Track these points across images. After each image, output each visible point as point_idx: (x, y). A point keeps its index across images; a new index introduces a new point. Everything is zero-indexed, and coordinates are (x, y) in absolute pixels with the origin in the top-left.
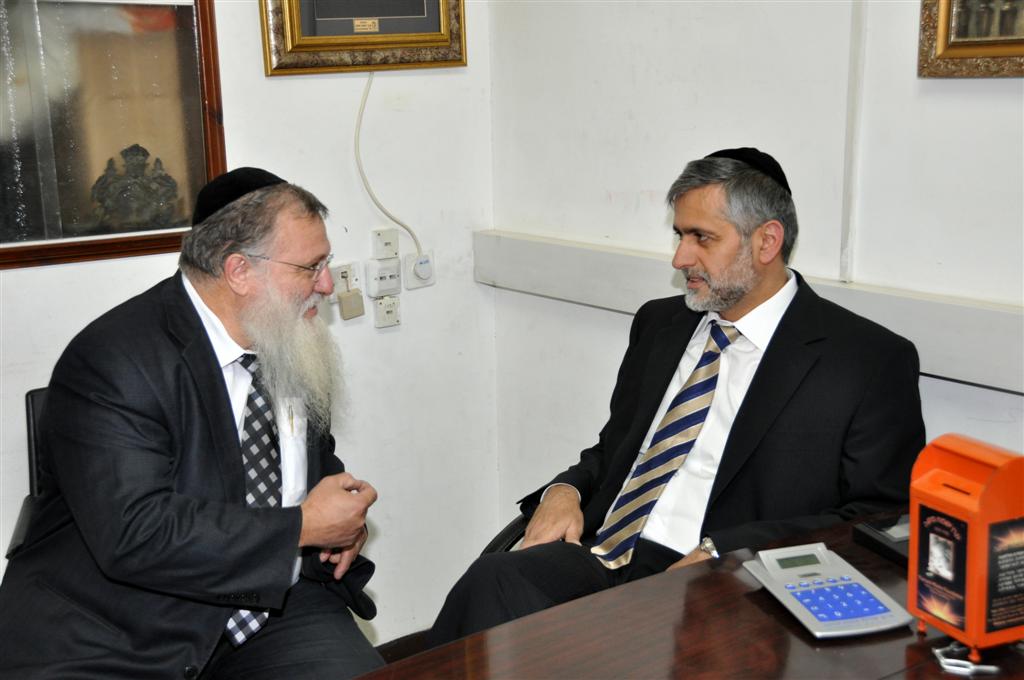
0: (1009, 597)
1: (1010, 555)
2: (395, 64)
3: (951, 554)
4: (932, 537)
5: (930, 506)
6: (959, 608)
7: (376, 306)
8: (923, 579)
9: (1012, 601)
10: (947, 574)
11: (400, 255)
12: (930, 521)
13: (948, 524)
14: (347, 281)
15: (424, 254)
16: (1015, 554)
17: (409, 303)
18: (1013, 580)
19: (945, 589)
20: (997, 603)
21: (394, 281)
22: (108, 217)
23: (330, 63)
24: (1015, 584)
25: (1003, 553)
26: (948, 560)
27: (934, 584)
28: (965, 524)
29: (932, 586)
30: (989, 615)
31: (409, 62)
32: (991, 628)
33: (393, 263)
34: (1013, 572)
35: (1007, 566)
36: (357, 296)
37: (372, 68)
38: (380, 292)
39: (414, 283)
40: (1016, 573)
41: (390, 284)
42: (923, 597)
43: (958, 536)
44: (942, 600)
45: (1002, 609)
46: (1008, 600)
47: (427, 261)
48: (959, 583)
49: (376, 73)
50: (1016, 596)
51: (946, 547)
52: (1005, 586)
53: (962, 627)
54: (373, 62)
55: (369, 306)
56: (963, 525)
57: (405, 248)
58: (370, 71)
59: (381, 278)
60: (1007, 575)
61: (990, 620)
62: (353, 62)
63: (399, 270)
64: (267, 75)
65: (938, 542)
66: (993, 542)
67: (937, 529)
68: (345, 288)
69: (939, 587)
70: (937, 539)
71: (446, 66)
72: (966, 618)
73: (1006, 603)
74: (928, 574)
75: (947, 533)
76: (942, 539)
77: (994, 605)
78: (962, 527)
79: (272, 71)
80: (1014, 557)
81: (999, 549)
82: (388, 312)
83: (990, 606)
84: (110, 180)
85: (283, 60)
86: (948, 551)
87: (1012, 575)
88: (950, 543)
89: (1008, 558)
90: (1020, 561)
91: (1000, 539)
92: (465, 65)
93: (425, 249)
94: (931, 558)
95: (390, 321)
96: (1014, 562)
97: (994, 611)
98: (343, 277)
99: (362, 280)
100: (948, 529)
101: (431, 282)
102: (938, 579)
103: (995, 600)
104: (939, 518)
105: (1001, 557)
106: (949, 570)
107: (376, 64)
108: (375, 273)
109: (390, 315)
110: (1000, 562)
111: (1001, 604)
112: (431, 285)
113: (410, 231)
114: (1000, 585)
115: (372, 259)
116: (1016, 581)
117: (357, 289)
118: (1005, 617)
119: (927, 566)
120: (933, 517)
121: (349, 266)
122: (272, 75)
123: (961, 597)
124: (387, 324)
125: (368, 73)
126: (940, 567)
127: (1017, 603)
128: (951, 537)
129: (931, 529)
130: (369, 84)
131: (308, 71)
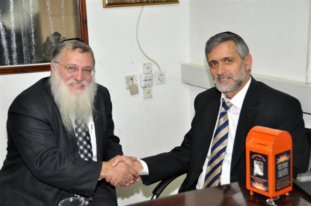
0: (281, 179)
1: (281, 165)
2: (152, 2)
3: (262, 167)
4: (255, 161)
5: (253, 151)
6: (266, 185)
7: (143, 90)
8: (252, 177)
9: (282, 180)
10: (261, 174)
11: (153, 72)
12: (254, 156)
13: (260, 156)
14: (133, 81)
15: (162, 72)
16: (282, 164)
17: (156, 89)
18: (282, 173)
19: (260, 179)
20: (278, 181)
21: (150, 81)
22: (47, 57)
23: (126, 3)
24: (282, 175)
25: (279, 164)
26: (261, 169)
27: (256, 178)
28: (267, 156)
29: (256, 179)
30: (276, 186)
31: (157, 2)
32: (277, 190)
33: (150, 75)
34: (282, 171)
35: (280, 169)
36: (136, 86)
37: (142, 4)
38: (145, 85)
39: (159, 82)
40: (283, 171)
41: (148, 83)
42: (252, 183)
43: (264, 160)
44: (260, 183)
45: (279, 183)
46: (281, 180)
47: (163, 75)
48: (266, 176)
49: (144, 6)
50: (283, 178)
51: (260, 164)
52: (280, 175)
53: (267, 191)
54: (143, 2)
55: (141, 90)
56: (266, 156)
57: (155, 69)
58: (142, 5)
59: (145, 80)
60: (280, 172)
61: (276, 187)
62: (135, 2)
63: (152, 77)
64: (104, 7)
65: (257, 163)
66: (276, 161)
67: (257, 159)
68: (132, 84)
69: (258, 178)
70: (257, 162)
71: (171, 3)
72: (269, 188)
73: (280, 181)
74: (254, 175)
75: (260, 160)
76: (258, 162)
77: (277, 182)
78: (266, 157)
79: (105, 6)
80: (282, 165)
81: (278, 163)
82: (148, 93)
83: (276, 183)
84: (48, 44)
85: (110, 2)
86: (261, 166)
87: (281, 172)
88: (262, 163)
89: (280, 166)
90: (283, 166)
91: (278, 160)
92: (179, 3)
93: (162, 70)
94: (255, 169)
95: (149, 95)
96: (282, 167)
97: (277, 184)
98: (131, 80)
99: (139, 81)
100: (261, 158)
101: (165, 82)
102: (258, 176)
103: (277, 181)
104: (257, 155)
105: (278, 166)
106: (262, 172)
107: (144, 3)
108: (143, 79)
109: (148, 94)
110: (278, 168)
111: (279, 182)
112: (165, 83)
113: (156, 63)
114: (278, 175)
115: (143, 73)
116: (283, 173)
117: (136, 84)
118: (280, 186)
119: (254, 172)
120: (255, 155)
121: (133, 76)
122: (105, 7)
123: (266, 181)
124: (147, 97)
125: (141, 6)
126: (259, 171)
127: (283, 181)
128: (262, 161)
129: (255, 159)
130: (142, 10)
131: (119, 5)
